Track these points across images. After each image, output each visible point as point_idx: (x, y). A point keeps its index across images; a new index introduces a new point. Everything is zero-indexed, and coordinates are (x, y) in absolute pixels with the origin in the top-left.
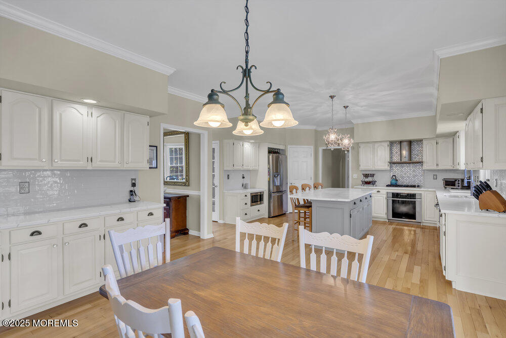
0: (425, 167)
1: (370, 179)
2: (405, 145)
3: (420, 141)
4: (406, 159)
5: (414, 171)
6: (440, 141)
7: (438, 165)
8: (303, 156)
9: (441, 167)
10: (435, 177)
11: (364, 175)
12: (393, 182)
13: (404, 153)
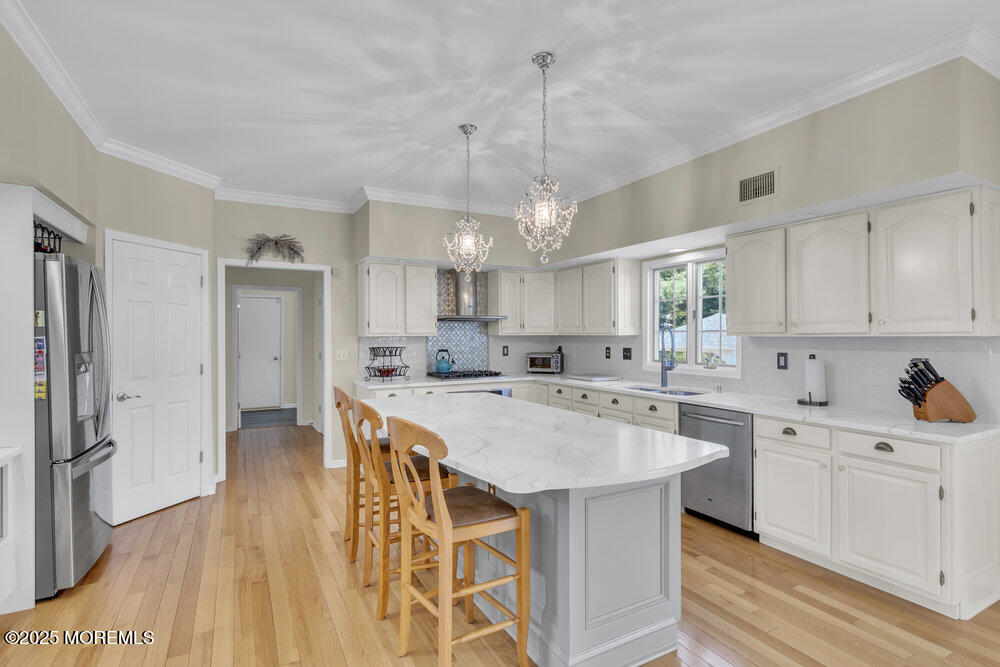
0: (500, 329)
3: (486, 273)
4: (467, 312)
6: (528, 277)
7: (523, 326)
8: (170, 283)
9: (528, 331)
10: (505, 352)
11: (373, 349)
12: (444, 366)
13: (467, 298)
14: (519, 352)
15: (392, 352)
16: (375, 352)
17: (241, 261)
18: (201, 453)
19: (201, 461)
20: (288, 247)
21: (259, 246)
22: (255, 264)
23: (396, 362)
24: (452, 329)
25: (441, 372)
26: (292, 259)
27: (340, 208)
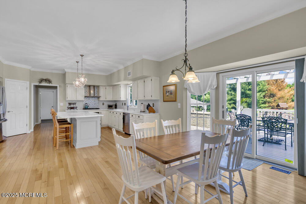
0: (101, 99)
1: (72, 106)
2: (92, 88)
3: (98, 87)
4: (92, 95)
5: (95, 101)
6: (107, 87)
7: (106, 98)
8: (19, 89)
9: (107, 99)
10: (103, 104)
11: (69, 103)
12: (87, 107)
13: (92, 92)
14: (106, 104)
15: (74, 104)
16: (70, 104)
17: (37, 84)
18: (27, 124)
19: (27, 126)
20: (49, 81)
21: (41, 81)
22: (40, 84)
23: (75, 106)
24: (89, 99)
25: (86, 108)
26: (49, 84)
27: (60, 72)
